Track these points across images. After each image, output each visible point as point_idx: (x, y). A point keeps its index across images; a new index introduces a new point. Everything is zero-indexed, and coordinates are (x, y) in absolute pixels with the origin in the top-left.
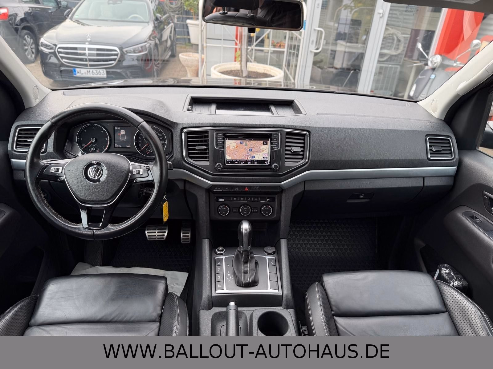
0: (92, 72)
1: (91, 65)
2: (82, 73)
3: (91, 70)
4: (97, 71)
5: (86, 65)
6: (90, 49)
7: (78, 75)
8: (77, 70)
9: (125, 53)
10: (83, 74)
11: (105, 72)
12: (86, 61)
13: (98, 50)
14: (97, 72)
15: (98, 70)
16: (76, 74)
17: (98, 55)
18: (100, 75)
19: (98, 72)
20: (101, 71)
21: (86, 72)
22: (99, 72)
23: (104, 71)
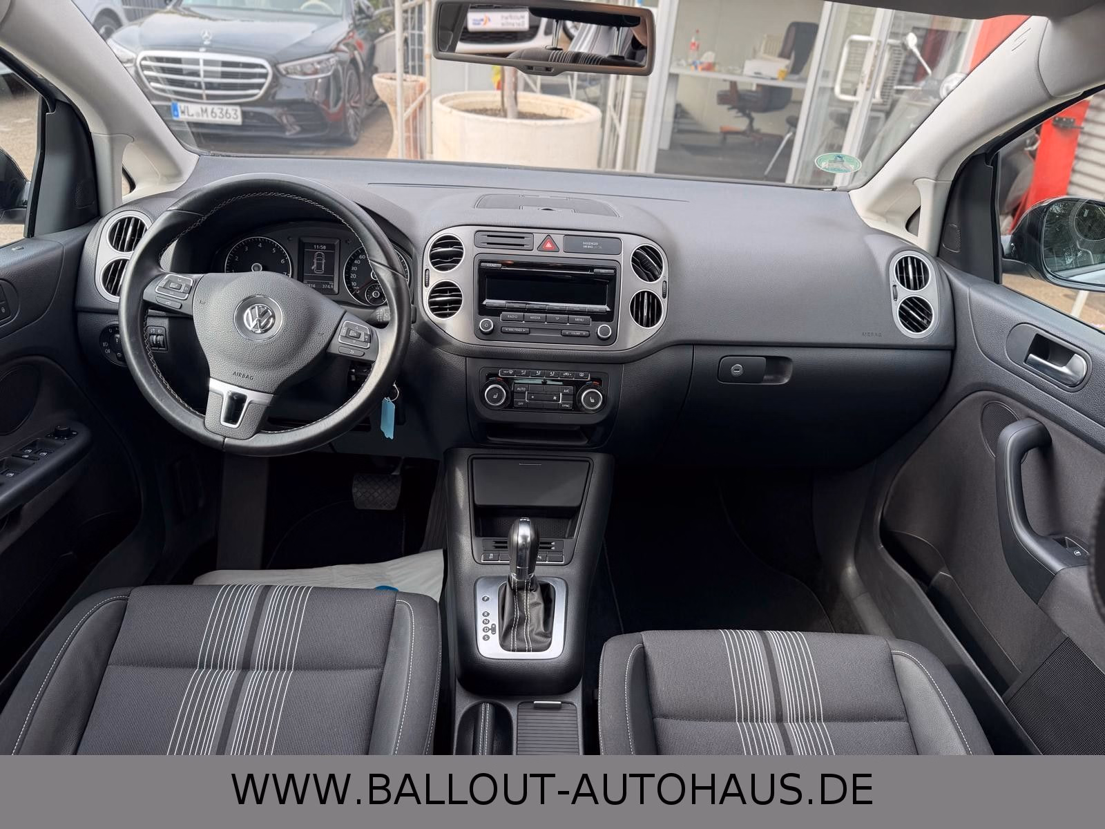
0: (212, 112)
1: (209, 97)
2: (190, 114)
3: (210, 108)
4: (222, 109)
6: (208, 62)
7: (182, 117)
8: (181, 106)
9: (284, 72)
11: (239, 113)
12: (199, 87)
13: (225, 64)
14: (221, 113)
15: (225, 108)
16: (177, 116)
17: (225, 75)
18: (228, 118)
20: (230, 108)
21: (200, 112)
22: (226, 111)
23: (236, 111)
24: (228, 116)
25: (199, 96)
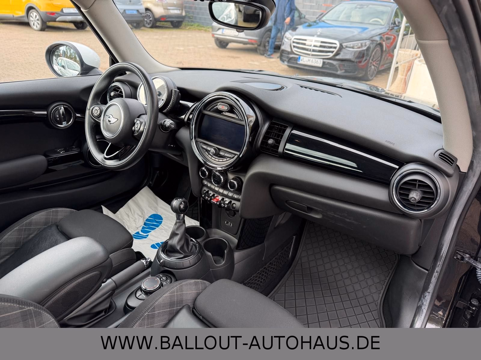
0: (312, 61)
1: (313, 55)
3: (311, 59)
4: (315, 60)
5: (309, 54)
6: (316, 41)
8: (302, 57)
9: (344, 47)
10: (304, 62)
11: (322, 62)
12: (310, 51)
13: (322, 42)
14: (315, 61)
15: (317, 60)
17: (321, 46)
19: (316, 61)
20: (319, 60)
21: (307, 60)
22: (317, 61)
24: (317, 63)
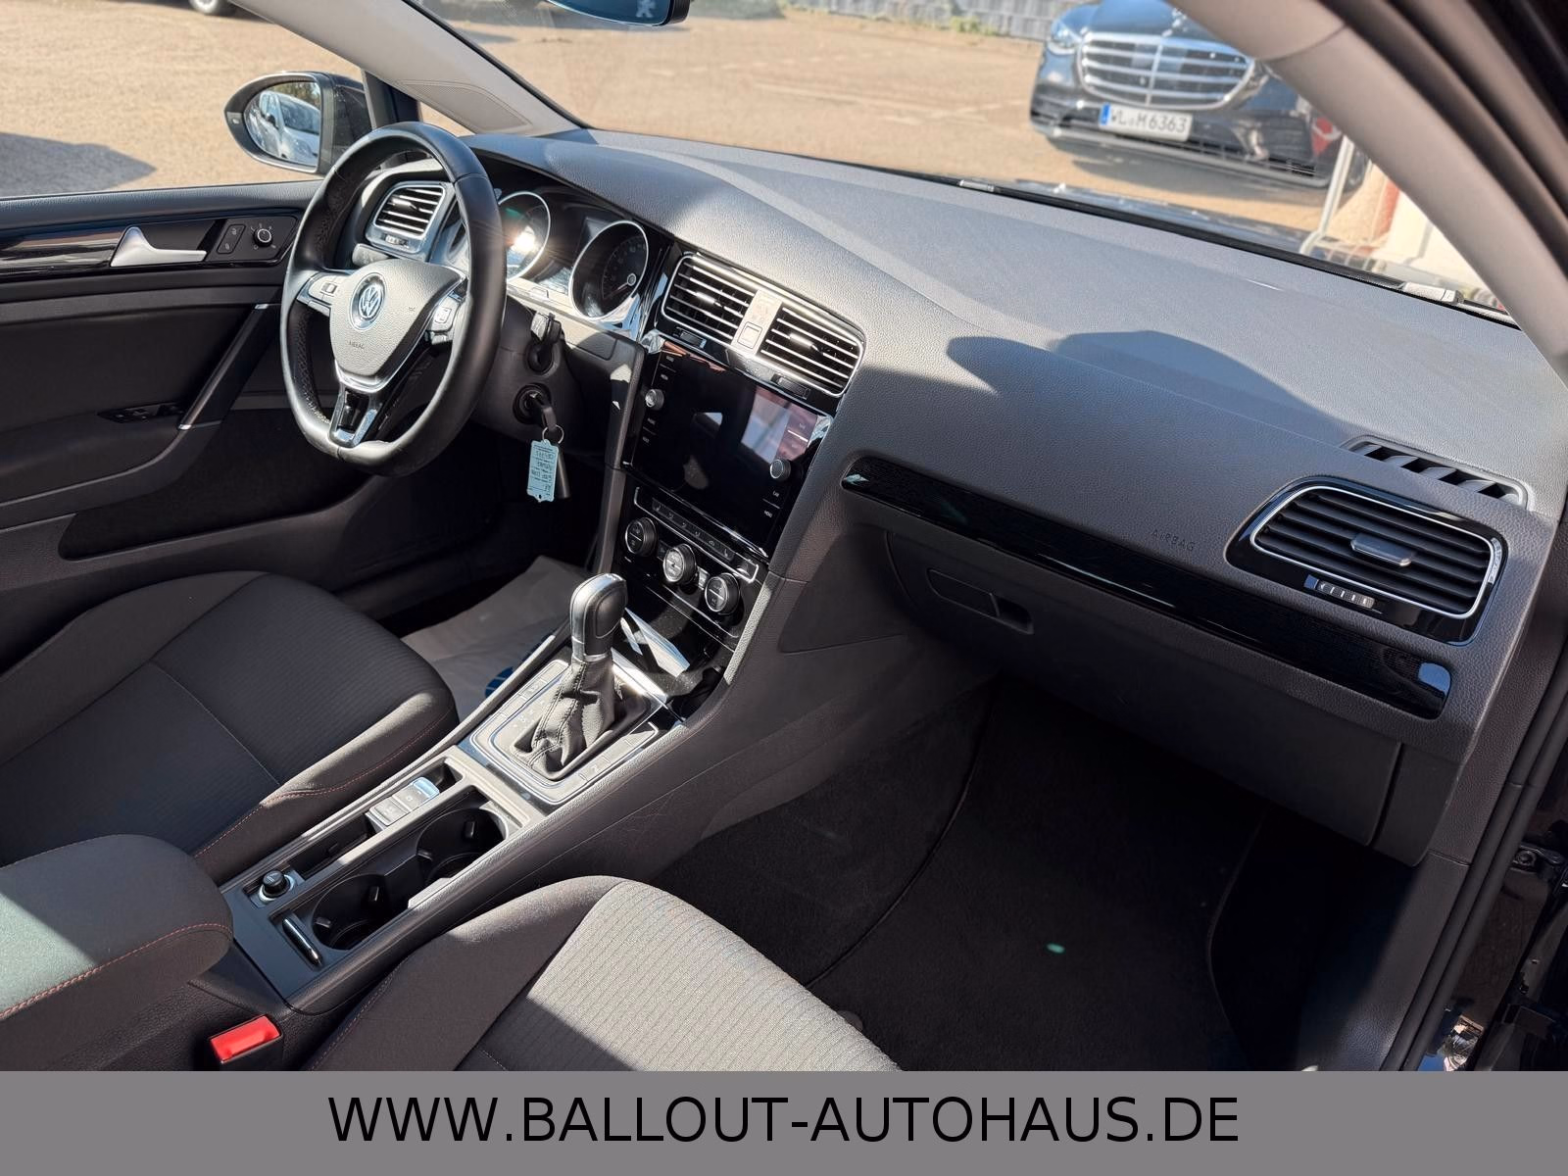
0: (1153, 120)
1: (1156, 100)
2: (1123, 120)
3: (1150, 115)
4: (1166, 118)
6: (1168, 52)
7: (1111, 125)
8: (1114, 109)
10: (1124, 123)
11: (1188, 125)
12: (1146, 85)
13: (1190, 54)
14: (1164, 122)
15: (1170, 116)
16: (1105, 122)
17: (1185, 69)
18: (1171, 130)
19: (1168, 122)
20: (1178, 119)
21: (1136, 119)
22: (1171, 122)
23: (1185, 120)
24: (1172, 126)
25: (1142, 98)
